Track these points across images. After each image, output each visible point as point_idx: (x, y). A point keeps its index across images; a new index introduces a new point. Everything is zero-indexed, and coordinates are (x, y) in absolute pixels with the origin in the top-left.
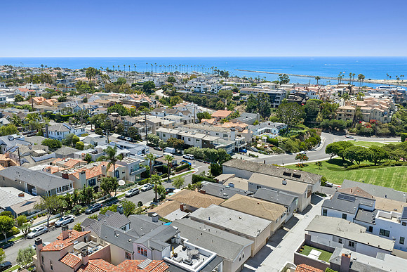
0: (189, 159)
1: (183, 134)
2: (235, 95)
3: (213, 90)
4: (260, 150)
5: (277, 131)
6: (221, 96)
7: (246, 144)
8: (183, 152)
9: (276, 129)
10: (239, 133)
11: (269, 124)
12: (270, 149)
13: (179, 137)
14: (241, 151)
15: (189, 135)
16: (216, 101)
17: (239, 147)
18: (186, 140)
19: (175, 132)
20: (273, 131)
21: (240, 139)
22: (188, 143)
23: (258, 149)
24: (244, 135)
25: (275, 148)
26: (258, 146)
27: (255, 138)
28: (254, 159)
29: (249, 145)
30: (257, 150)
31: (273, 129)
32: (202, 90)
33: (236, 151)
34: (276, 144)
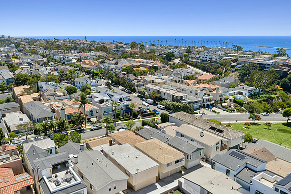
0: (161, 109)
1: (162, 90)
2: (233, 64)
3: (216, 59)
4: (224, 108)
5: (248, 94)
6: (222, 65)
7: (213, 102)
8: (159, 103)
9: (247, 92)
10: (208, 93)
11: (243, 88)
12: (234, 108)
13: (158, 92)
14: (207, 107)
15: (165, 91)
16: (217, 68)
17: (206, 104)
18: (163, 94)
19: (156, 88)
20: (244, 94)
21: (208, 97)
22: (164, 97)
23: (223, 107)
24: (213, 95)
25: (238, 108)
26: (224, 104)
27: (223, 98)
28: (215, 114)
29: (216, 102)
30: (221, 107)
31: (245, 92)
32: (208, 59)
33: (203, 106)
34: (241, 104)
